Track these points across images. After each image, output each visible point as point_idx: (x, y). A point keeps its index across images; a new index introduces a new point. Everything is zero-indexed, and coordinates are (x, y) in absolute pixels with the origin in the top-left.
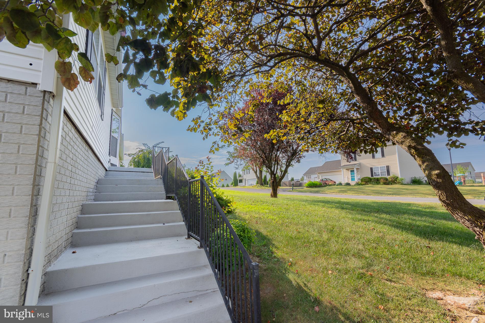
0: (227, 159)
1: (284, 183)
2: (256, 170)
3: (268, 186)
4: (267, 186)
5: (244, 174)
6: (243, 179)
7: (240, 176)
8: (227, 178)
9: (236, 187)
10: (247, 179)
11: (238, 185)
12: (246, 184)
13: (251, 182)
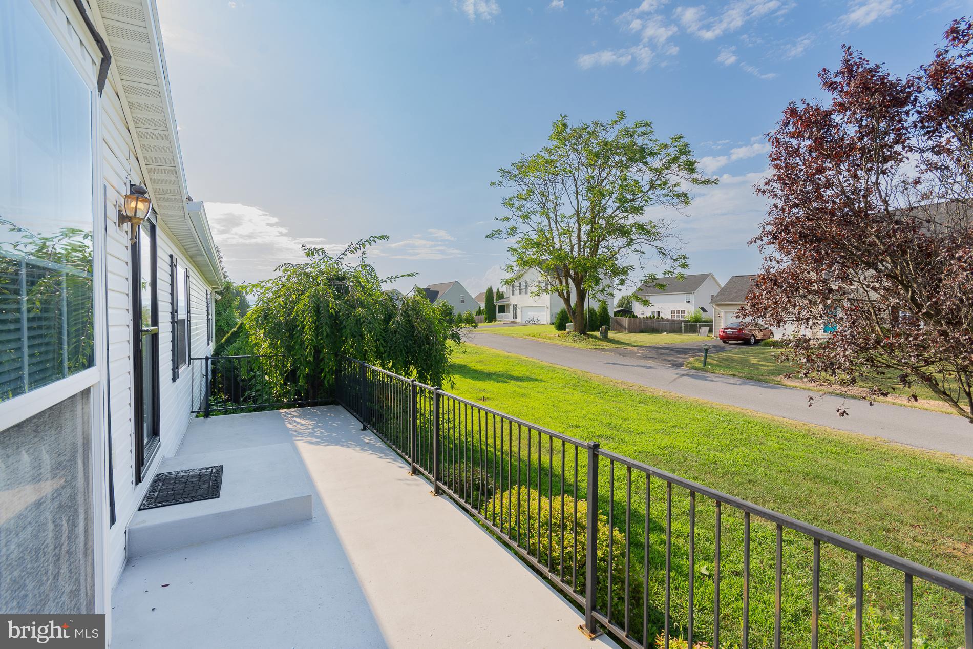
1: (617, 323)
3: (597, 334)
4: (595, 337)
5: (513, 294)
6: (508, 305)
7: (501, 296)
8: (464, 298)
9: (493, 323)
10: (519, 306)
11: (495, 318)
12: (516, 317)
13: (531, 315)
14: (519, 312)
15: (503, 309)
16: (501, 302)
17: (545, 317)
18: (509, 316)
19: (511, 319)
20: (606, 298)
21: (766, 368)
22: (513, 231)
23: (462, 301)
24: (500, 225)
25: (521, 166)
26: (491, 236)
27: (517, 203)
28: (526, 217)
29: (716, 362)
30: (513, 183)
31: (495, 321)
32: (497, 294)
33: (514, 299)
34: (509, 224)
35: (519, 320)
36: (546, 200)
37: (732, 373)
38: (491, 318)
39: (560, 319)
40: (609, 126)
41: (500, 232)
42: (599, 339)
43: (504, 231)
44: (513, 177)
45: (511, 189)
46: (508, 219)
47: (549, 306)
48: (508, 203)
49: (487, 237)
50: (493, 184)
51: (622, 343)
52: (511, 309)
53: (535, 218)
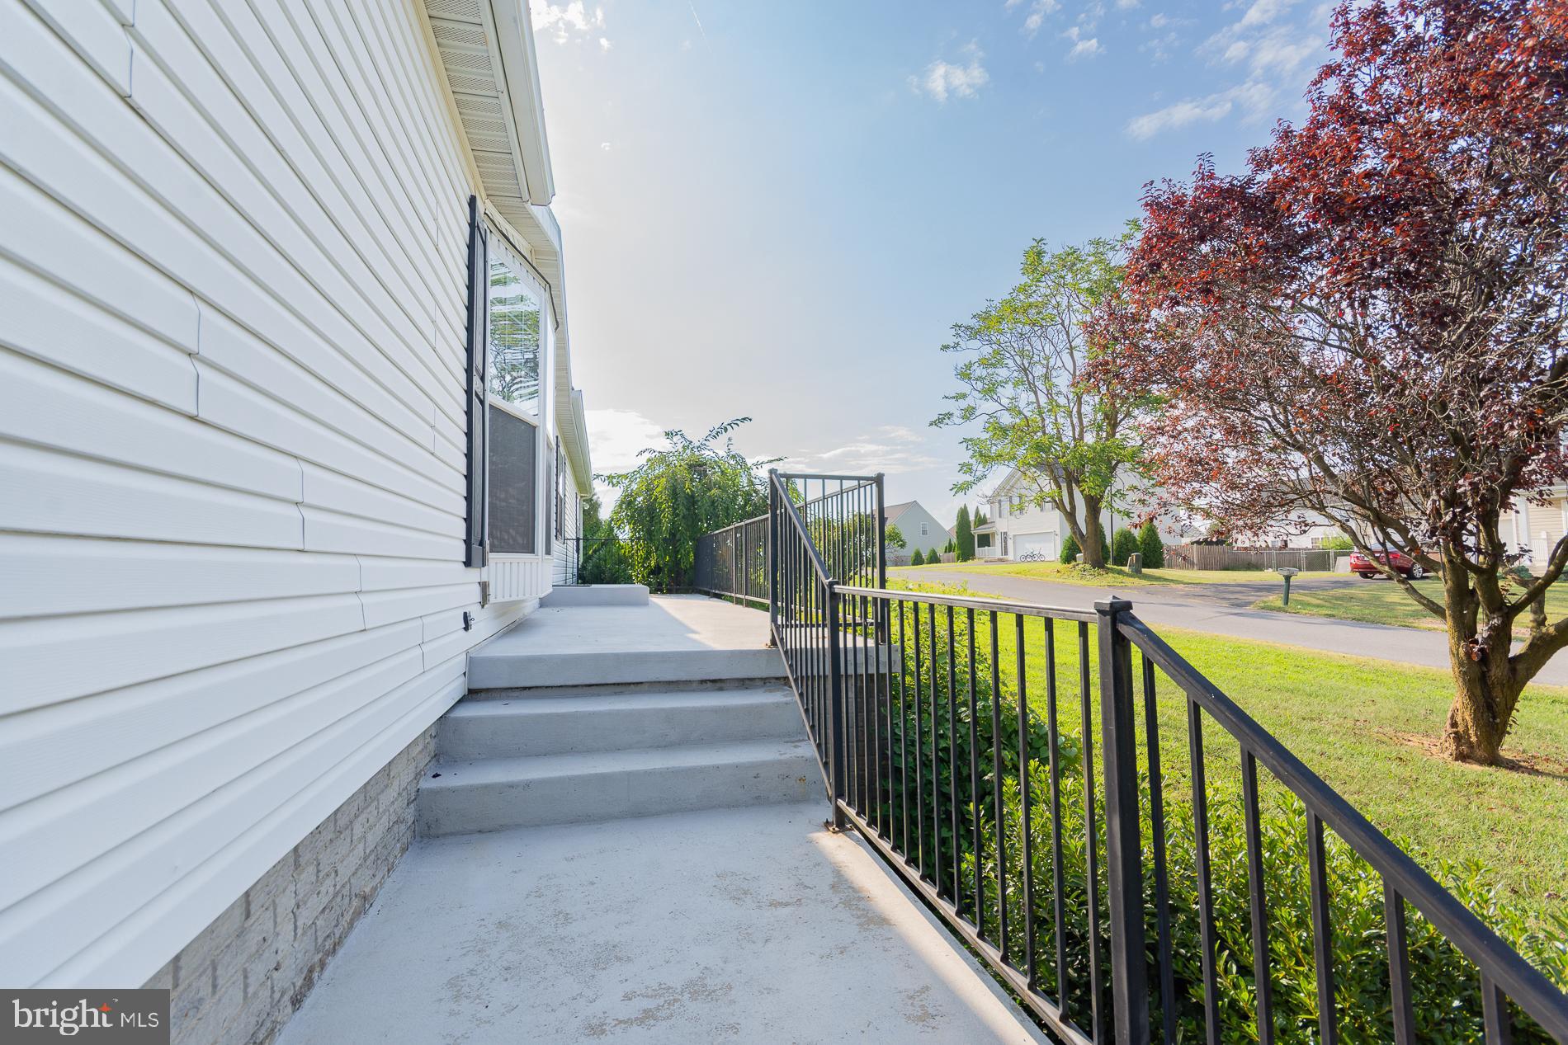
0: (962, 465)
1: (1178, 554)
2: (1073, 507)
3: (1126, 569)
4: (1120, 572)
5: (1000, 516)
6: (993, 534)
7: (982, 521)
8: (928, 525)
9: (970, 562)
10: (1011, 534)
11: (973, 554)
12: (1006, 553)
13: (1030, 547)
14: (1010, 543)
15: (985, 541)
16: (983, 530)
17: (1053, 550)
18: (995, 550)
19: (999, 555)
20: (1129, 507)
21: (1410, 608)
22: (969, 413)
23: (924, 532)
24: (954, 407)
25: (985, 317)
26: (937, 422)
27: (979, 372)
28: (990, 391)
29: (1319, 602)
30: (975, 343)
31: (973, 559)
32: (976, 517)
33: (1001, 525)
34: (963, 404)
35: (1010, 556)
36: (1030, 363)
37: (1329, 613)
38: (966, 554)
39: (1069, 549)
40: (1119, 244)
41: (949, 415)
42: (1128, 575)
43: (957, 413)
44: (974, 333)
45: (974, 350)
46: (964, 396)
47: (1058, 532)
48: (965, 374)
49: (931, 425)
50: (945, 348)
51: (1166, 580)
52: (998, 540)
53: (1006, 392)
